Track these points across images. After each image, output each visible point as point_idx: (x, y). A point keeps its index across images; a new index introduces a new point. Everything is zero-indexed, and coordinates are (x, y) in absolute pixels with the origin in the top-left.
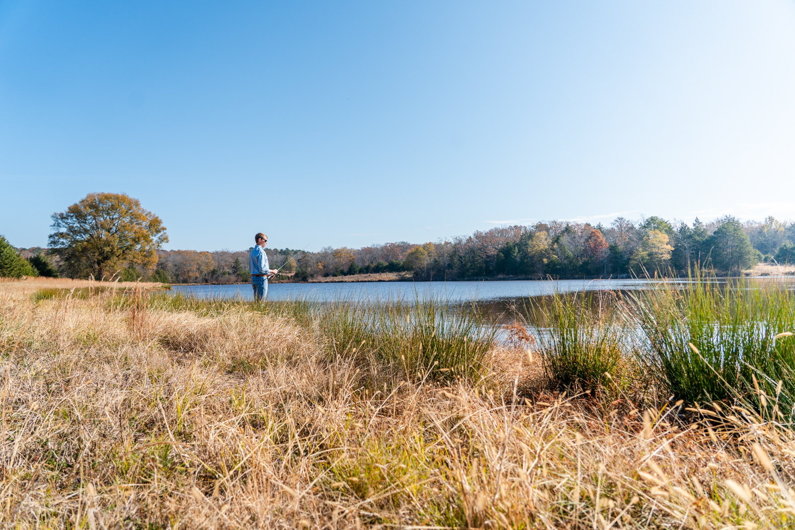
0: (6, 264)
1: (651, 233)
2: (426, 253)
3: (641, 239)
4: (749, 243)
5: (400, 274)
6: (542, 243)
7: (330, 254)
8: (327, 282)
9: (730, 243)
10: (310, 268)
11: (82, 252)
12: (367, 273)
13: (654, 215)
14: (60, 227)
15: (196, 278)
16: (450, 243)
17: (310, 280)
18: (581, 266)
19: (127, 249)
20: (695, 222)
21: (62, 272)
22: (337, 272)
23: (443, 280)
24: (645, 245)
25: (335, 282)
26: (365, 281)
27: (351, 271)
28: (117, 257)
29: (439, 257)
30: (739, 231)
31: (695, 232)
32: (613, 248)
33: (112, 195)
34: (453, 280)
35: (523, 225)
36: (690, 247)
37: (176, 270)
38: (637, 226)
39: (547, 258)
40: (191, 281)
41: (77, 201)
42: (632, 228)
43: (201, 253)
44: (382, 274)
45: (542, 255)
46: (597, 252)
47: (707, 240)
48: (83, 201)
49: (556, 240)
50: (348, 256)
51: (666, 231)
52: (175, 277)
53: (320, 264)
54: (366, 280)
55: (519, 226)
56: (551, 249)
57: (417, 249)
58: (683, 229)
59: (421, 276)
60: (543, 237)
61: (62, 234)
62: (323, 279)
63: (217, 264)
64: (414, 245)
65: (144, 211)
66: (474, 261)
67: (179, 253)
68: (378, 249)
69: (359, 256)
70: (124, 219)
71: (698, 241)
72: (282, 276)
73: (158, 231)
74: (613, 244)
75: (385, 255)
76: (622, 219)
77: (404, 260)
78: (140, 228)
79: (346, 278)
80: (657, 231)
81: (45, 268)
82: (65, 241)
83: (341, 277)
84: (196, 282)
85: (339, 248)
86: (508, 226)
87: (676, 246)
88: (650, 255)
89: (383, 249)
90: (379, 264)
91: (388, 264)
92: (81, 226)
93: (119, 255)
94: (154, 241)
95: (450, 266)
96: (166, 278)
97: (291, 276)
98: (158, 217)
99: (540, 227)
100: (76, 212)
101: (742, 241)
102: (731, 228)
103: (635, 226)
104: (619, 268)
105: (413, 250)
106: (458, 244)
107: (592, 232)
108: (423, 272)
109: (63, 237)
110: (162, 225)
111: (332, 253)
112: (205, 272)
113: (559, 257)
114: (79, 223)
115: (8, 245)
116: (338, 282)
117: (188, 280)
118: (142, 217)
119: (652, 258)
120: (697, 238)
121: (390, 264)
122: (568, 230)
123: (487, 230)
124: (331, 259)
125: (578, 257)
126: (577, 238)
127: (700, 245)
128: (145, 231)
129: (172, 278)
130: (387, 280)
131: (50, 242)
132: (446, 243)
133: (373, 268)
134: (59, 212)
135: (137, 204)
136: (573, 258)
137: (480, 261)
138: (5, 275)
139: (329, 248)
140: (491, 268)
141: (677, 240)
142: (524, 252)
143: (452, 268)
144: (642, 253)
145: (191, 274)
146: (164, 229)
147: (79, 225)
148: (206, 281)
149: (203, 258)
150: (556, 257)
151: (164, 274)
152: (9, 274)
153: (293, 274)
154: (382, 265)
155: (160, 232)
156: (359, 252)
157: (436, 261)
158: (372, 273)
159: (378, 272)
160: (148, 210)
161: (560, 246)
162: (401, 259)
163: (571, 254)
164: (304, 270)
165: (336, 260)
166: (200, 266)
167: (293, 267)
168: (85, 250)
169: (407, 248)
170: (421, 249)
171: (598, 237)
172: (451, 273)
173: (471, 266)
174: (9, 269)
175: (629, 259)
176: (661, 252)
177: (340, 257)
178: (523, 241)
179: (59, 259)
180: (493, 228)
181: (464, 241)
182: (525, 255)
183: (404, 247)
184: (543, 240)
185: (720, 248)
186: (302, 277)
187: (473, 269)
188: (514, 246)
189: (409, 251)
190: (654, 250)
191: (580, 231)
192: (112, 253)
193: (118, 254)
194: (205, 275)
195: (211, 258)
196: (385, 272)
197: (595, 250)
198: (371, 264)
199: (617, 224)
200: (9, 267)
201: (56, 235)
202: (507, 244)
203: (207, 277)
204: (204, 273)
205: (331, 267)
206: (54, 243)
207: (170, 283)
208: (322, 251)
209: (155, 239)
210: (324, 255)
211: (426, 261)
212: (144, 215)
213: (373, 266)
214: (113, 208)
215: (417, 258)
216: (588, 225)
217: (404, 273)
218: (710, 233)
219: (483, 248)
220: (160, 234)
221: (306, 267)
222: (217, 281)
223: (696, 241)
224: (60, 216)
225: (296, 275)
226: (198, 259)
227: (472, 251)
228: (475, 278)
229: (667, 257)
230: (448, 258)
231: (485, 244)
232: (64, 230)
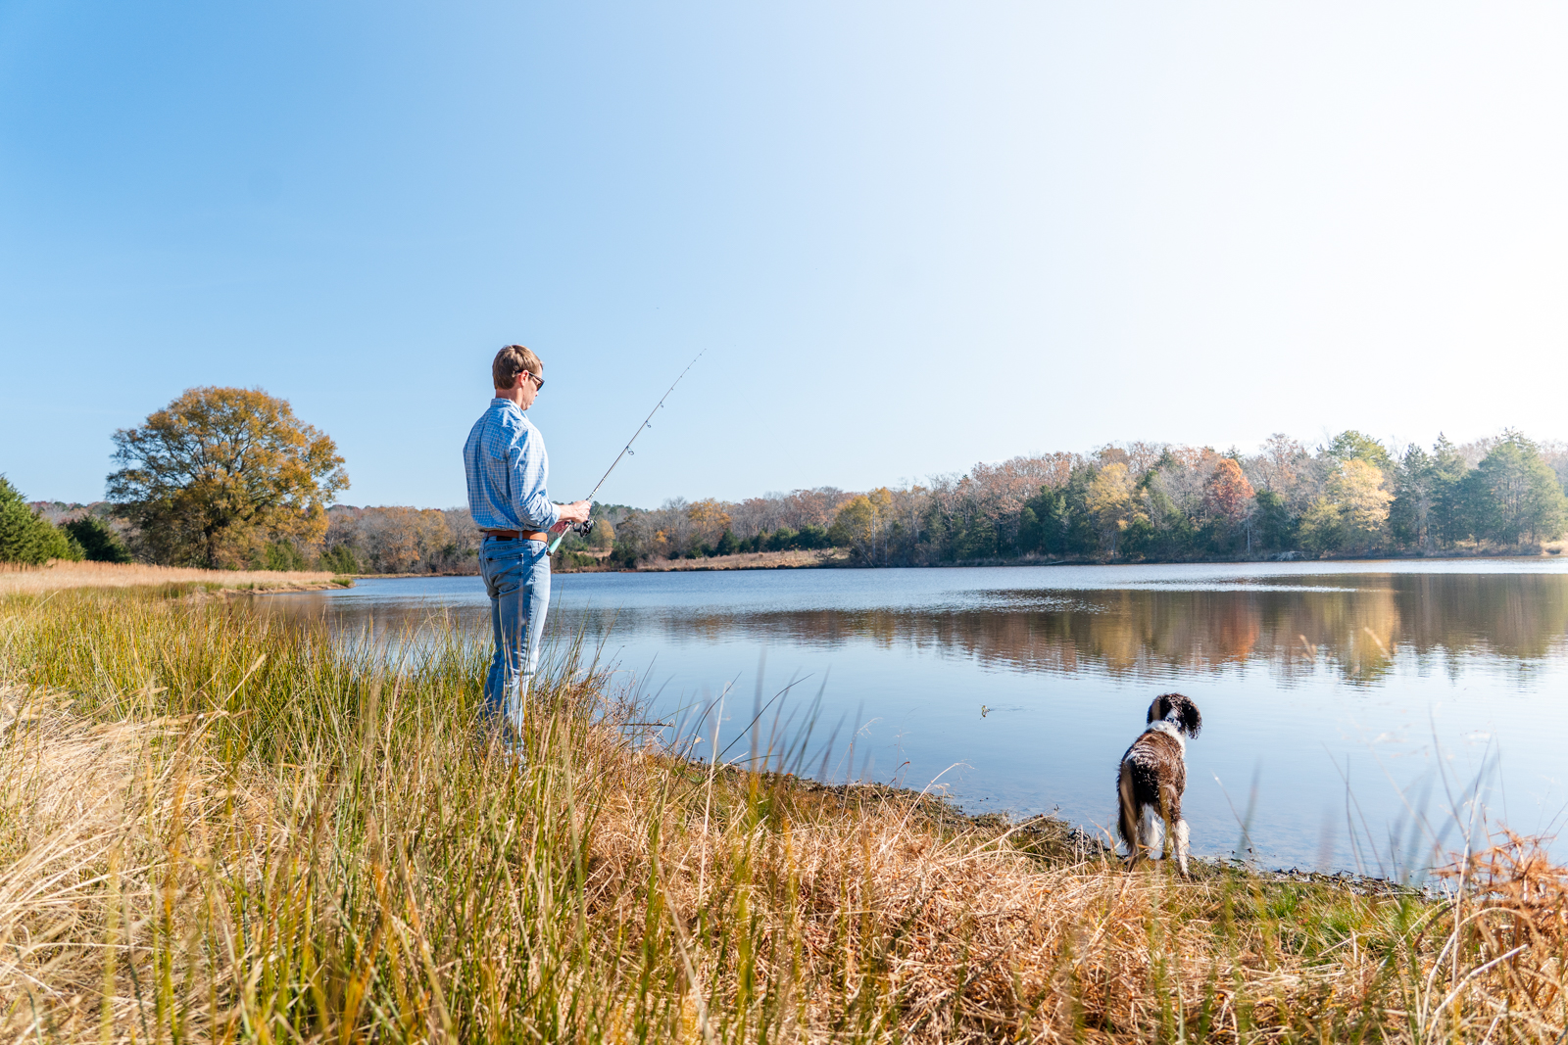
0: (9, 536)
1: (1345, 466)
2: (876, 510)
3: (1323, 478)
4: (1555, 485)
5: (823, 552)
6: (1116, 487)
7: (682, 512)
8: (675, 570)
9: (1513, 486)
10: (640, 543)
11: (175, 509)
12: (756, 551)
13: (1351, 428)
14: (129, 458)
15: (414, 563)
16: (924, 489)
17: (641, 567)
18: (1199, 535)
19: (265, 502)
20: (1437, 443)
21: (135, 551)
22: (695, 549)
23: (911, 565)
24: (1333, 493)
25: (692, 570)
26: (752, 568)
27: (723, 547)
28: (246, 520)
29: (901, 518)
30: (1532, 461)
31: (1438, 464)
32: (1264, 498)
33: (235, 391)
34: (931, 565)
35: (1073, 452)
36: (1427, 494)
37: (375, 547)
38: (1313, 453)
39: (1126, 518)
40: (403, 568)
41: (164, 404)
42: (1303, 455)
43: (423, 512)
44: (787, 553)
45: (1114, 512)
46: (1230, 505)
47: (1465, 480)
48: (175, 405)
49: (1145, 481)
50: (717, 516)
51: (1376, 460)
52: (371, 561)
53: (661, 533)
54: (754, 565)
55: (1065, 452)
56: (1135, 501)
57: (858, 501)
58: (1412, 458)
59: (866, 557)
60: (1118, 474)
61: (132, 473)
62: (666, 564)
63: (455, 534)
64: (851, 494)
65: (298, 424)
66: (973, 527)
67: (381, 511)
68: (777, 502)
69: (740, 517)
70: (259, 442)
71: (1445, 483)
72: (585, 558)
73: (327, 466)
74: (1264, 489)
75: (792, 513)
76: (1281, 436)
77: (831, 524)
78: (292, 461)
79: (714, 562)
80: (1359, 461)
81: (103, 542)
82: (140, 487)
83: (703, 559)
84: (414, 572)
85: (699, 502)
86: (1042, 454)
87: (1397, 492)
88: (1344, 511)
89: (787, 501)
90: (780, 533)
91: (798, 533)
92: (172, 456)
93: (249, 517)
94: (320, 486)
95: (924, 536)
96: (353, 564)
97: (604, 558)
98: (327, 438)
99: (1110, 455)
100: (161, 427)
101: (1539, 481)
102: (1517, 454)
103: (1309, 452)
104: (1277, 539)
105: (850, 503)
106: (941, 490)
107: (1221, 465)
108: (869, 548)
109: (135, 479)
110: (337, 453)
111: (685, 510)
112: (432, 550)
113: (1150, 517)
114: (169, 449)
115: (14, 495)
116: (697, 570)
117: (397, 565)
118: (295, 437)
119: (1347, 519)
120: (1445, 476)
121: (801, 534)
122: (1166, 460)
123: (1001, 462)
124: (683, 523)
125: (1190, 516)
126: (1187, 476)
127: (1451, 489)
128: (301, 467)
129: (364, 563)
130: (796, 565)
131: (110, 489)
132: (917, 490)
133: (768, 542)
134: (127, 427)
135: (285, 410)
136: (1182, 520)
137: (985, 525)
138: (8, 558)
139: (680, 501)
140: (1009, 540)
141: (1400, 479)
142: (1079, 507)
143: (929, 541)
144: (1326, 508)
145: (402, 555)
146: (341, 460)
147: (168, 455)
148: (434, 569)
149: (428, 523)
150: (1146, 517)
151: (348, 555)
152: (15, 555)
153: (607, 554)
154: (786, 534)
155: (332, 467)
156: (738, 509)
157: (895, 526)
158: (766, 551)
159: (778, 550)
160: (308, 423)
161: (1154, 492)
162: (824, 523)
163: (1175, 510)
164: (629, 545)
165: (694, 525)
166: (422, 538)
167: (608, 539)
168: (179, 505)
169: (836, 500)
170: (866, 502)
171: (1233, 474)
172: (927, 551)
173: (968, 535)
174: (16, 546)
175: (1299, 520)
176: (1367, 505)
177: (701, 519)
178: (1075, 483)
179: (128, 525)
180: (1012, 458)
181: (953, 485)
182: (1080, 512)
183: (831, 497)
184: (1119, 482)
185: (1493, 496)
186: (625, 560)
187: (972, 542)
188: (1057, 495)
189: (841, 506)
190: (1354, 501)
191: (1193, 462)
192: (235, 511)
193: (246, 513)
194: (432, 557)
195: (443, 522)
196: (793, 549)
197: (1226, 499)
198: (764, 534)
199: (1272, 447)
200: (16, 542)
201: (122, 474)
202: (1043, 489)
203: (434, 561)
204: (428, 553)
205: (683, 539)
206: (119, 491)
207: (361, 572)
208: (664, 507)
209: (321, 482)
210: (668, 516)
211: (876, 527)
212: (299, 431)
213: (767, 536)
214: (236, 418)
215: (856, 521)
216: (1209, 451)
217: (830, 551)
218: (1471, 464)
219: (992, 500)
220: (332, 472)
221: (633, 539)
222: (455, 569)
223: (1438, 481)
224: (128, 435)
225: (614, 556)
226: (418, 525)
227: (970, 504)
228: (977, 561)
229: (1381, 514)
230: (920, 520)
231: (997, 491)
232: (136, 465)
